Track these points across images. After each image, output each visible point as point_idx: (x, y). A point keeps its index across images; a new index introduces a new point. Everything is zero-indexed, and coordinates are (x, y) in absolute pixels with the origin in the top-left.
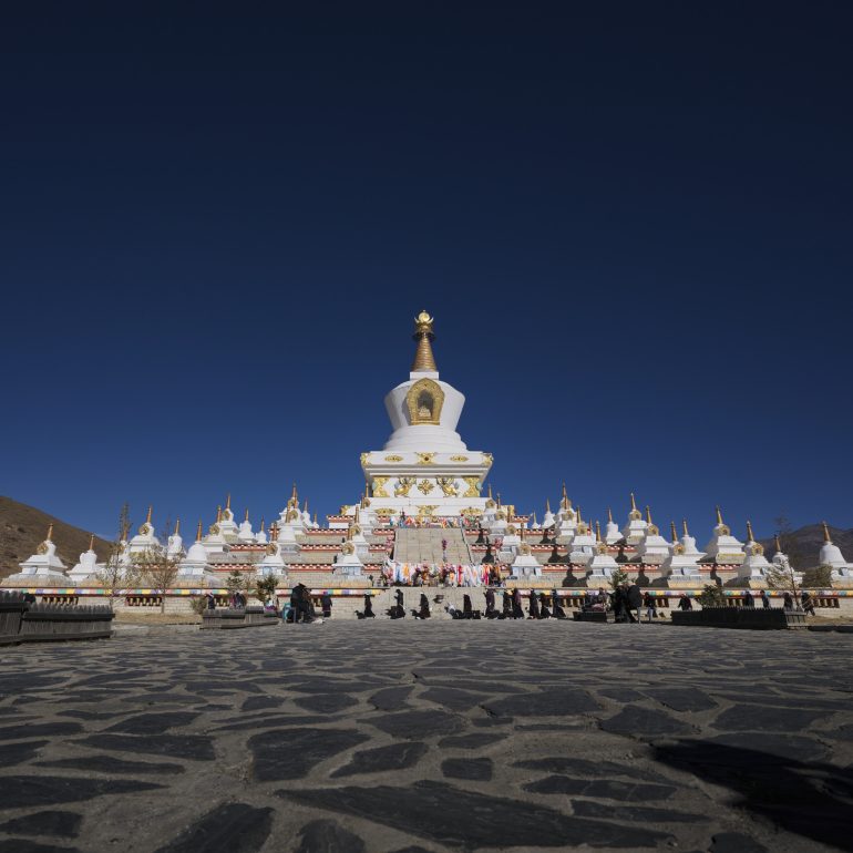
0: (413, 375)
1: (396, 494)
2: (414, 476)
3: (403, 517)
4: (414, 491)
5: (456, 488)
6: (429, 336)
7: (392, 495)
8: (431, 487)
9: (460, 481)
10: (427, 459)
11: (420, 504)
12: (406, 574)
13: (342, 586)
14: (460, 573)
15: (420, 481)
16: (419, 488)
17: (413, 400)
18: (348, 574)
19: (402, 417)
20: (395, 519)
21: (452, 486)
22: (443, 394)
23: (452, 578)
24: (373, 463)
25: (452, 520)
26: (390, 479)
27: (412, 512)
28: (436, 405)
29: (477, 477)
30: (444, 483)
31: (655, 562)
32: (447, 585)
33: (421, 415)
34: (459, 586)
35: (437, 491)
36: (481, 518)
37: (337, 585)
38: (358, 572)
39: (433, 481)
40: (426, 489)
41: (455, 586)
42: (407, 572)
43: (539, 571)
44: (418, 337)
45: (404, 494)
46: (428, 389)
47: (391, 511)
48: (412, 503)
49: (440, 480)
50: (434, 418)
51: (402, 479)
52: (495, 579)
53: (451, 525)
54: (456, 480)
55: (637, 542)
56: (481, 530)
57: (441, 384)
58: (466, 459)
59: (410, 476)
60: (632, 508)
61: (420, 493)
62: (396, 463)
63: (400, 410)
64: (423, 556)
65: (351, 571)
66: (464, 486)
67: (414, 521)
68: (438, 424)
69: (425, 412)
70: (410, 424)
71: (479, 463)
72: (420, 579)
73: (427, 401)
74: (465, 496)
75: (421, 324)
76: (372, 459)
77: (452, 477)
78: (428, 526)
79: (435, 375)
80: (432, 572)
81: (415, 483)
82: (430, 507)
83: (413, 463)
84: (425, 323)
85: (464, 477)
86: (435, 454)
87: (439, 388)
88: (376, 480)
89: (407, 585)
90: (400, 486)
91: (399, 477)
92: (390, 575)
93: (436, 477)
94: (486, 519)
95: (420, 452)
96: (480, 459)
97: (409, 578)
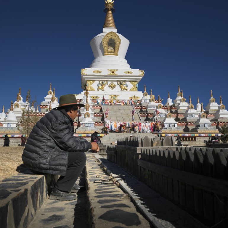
0: (104, 30)
1: (98, 89)
2: (107, 81)
3: (104, 100)
4: (106, 88)
5: (127, 87)
6: (112, 10)
7: (96, 89)
8: (115, 86)
9: (128, 83)
10: (113, 72)
11: (110, 94)
12: (115, 127)
13: (86, 132)
14: (140, 126)
15: (109, 83)
16: (109, 86)
17: (105, 42)
18: (88, 127)
19: (100, 51)
20: (100, 101)
21: (125, 86)
22: (120, 40)
23: (137, 128)
24: (87, 74)
25: (126, 101)
26: (95, 82)
27: (107, 98)
28: (117, 46)
29: (137, 81)
30: (121, 84)
31: (223, 121)
32: (135, 132)
33: (109, 50)
34: (140, 132)
35: (118, 88)
36: (141, 101)
37: (83, 132)
38: (93, 126)
39: (115, 83)
40: (112, 87)
41: (138, 132)
42: (115, 125)
43: (176, 125)
44: (106, 10)
45: (102, 89)
46: (113, 37)
47: (97, 97)
48: (107, 93)
49: (119, 82)
50: (115, 52)
51: (101, 82)
52: (156, 129)
53: (126, 104)
54: (126, 83)
55: (215, 112)
56: (142, 107)
57: (119, 35)
58: (132, 73)
59: (105, 81)
60: (211, 97)
61: (110, 89)
62: (98, 74)
63: (98, 48)
64: (119, 119)
65: (89, 125)
66: (130, 86)
67: (108, 102)
68: (117, 55)
69: (111, 49)
70: (104, 55)
71: (138, 75)
72: (122, 129)
73: (113, 44)
74: (131, 90)
75: (108, 4)
76: (87, 72)
77: (125, 81)
78: (115, 104)
79: (115, 30)
80: (127, 126)
81: (107, 84)
82: (115, 96)
83: (107, 74)
84: (110, 3)
85: (130, 81)
86: (117, 70)
87: (118, 37)
88: (88, 82)
89: (115, 132)
90: (100, 85)
91: (99, 81)
92: (108, 127)
93: (117, 81)
94: (143, 101)
95: (110, 69)
96: (138, 73)
97: (116, 129)
